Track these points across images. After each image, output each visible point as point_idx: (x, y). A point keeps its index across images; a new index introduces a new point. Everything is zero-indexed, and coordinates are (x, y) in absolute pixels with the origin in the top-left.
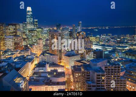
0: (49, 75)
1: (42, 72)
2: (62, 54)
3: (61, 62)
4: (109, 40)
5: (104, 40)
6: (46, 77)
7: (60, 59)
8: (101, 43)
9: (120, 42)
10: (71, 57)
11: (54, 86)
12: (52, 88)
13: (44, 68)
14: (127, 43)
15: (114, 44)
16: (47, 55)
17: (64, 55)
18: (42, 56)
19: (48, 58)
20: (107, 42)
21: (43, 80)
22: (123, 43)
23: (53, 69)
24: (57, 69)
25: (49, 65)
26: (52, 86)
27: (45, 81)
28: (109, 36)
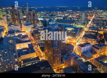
0: (18, 37)
1: (14, 37)
2: (22, 24)
3: (21, 30)
4: (46, 15)
5: (43, 15)
6: (17, 39)
7: (21, 27)
8: (42, 17)
9: (52, 15)
10: (28, 26)
11: (24, 43)
12: (23, 44)
13: (14, 34)
14: (55, 16)
15: (49, 16)
16: (12, 26)
17: (24, 25)
18: (9, 27)
19: (14, 28)
20: (45, 16)
21: (16, 41)
22: (53, 16)
23: (19, 34)
24: (21, 34)
25: (16, 32)
26: (23, 43)
27: (18, 41)
28: (45, 12)
